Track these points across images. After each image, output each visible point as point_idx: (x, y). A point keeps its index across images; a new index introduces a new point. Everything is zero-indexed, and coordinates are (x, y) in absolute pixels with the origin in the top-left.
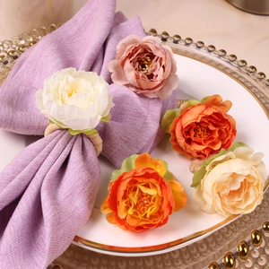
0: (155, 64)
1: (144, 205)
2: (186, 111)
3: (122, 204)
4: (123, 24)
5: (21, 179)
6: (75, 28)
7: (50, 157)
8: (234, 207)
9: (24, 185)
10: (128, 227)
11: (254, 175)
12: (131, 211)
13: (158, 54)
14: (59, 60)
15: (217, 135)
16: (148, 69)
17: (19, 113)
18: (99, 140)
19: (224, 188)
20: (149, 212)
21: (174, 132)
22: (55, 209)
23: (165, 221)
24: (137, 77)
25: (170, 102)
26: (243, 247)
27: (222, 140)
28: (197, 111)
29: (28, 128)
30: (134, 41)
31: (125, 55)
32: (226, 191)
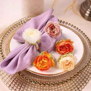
0: (55, 29)
1: (44, 64)
2: (61, 42)
3: (38, 63)
4: (53, 18)
5: (15, 53)
6: (41, 17)
7: (24, 49)
8: (67, 69)
9: (16, 54)
10: (38, 69)
11: (72, 61)
12: (40, 65)
13: (56, 27)
14: (34, 25)
15: (68, 50)
16: (54, 30)
17: (20, 37)
18: (38, 46)
19: (64, 63)
20: (44, 66)
21: (57, 47)
22: (21, 61)
23: (48, 69)
24: (50, 32)
25: (59, 39)
26: (67, 80)
27: (70, 51)
28: (63, 43)
29: (22, 41)
30: (51, 23)
31: (48, 26)
32: (65, 64)
